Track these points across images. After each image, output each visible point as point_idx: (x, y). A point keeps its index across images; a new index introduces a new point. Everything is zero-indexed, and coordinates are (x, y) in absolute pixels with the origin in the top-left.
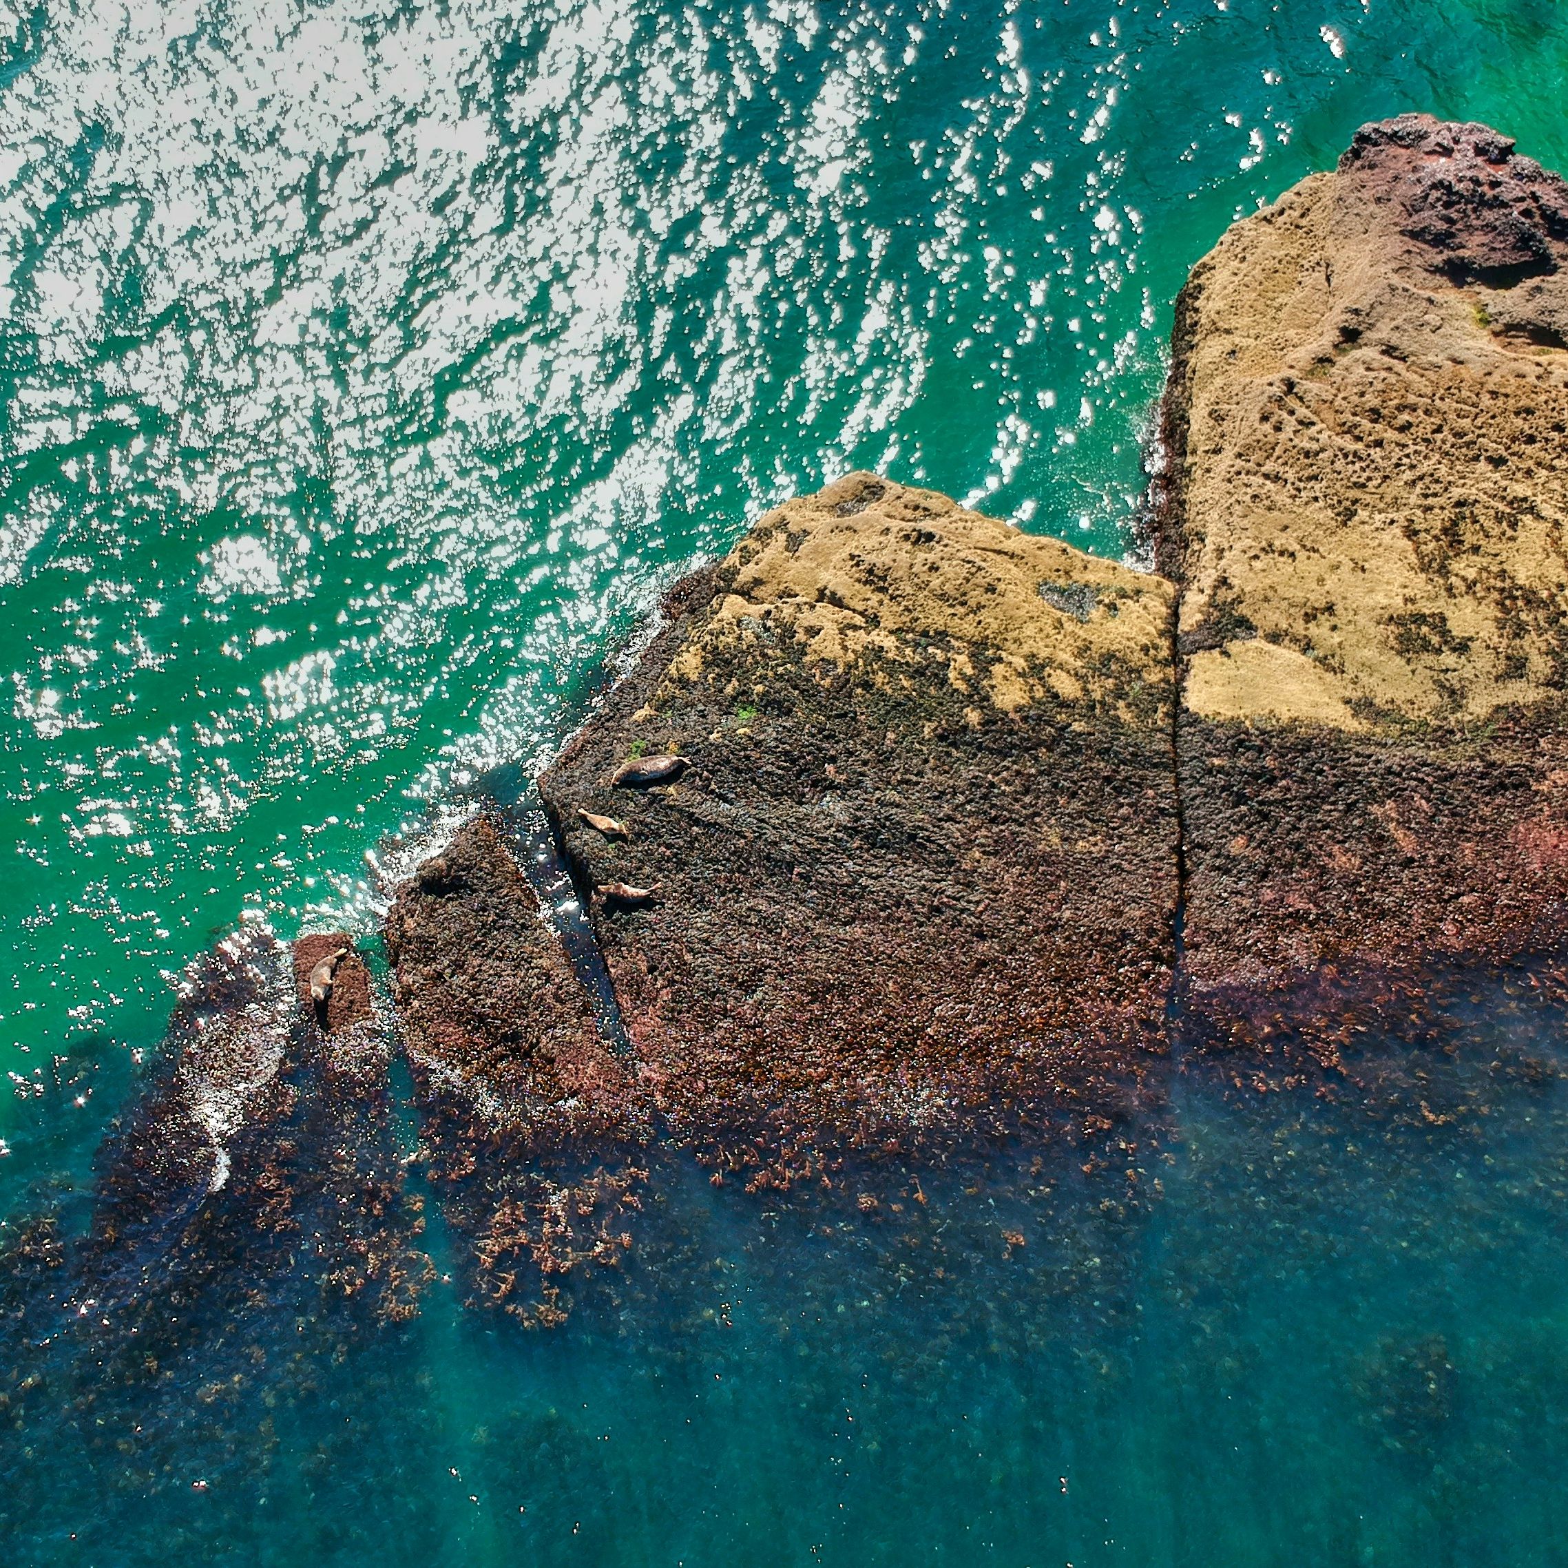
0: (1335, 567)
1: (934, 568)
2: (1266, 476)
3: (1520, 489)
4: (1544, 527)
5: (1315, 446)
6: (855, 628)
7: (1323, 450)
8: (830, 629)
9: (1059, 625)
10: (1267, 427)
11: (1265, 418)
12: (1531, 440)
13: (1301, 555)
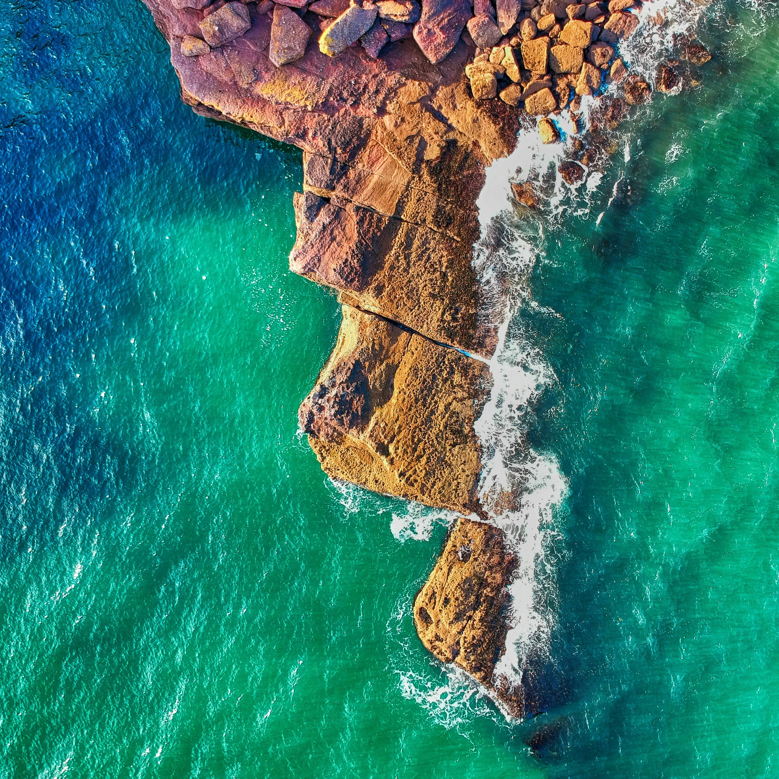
0: (464, 471)
1: (457, 599)
2: (432, 487)
3: (441, 408)
4: (454, 403)
5: (424, 471)
6: (473, 624)
7: (425, 469)
8: (473, 632)
9: (476, 560)
10: (416, 485)
11: (413, 486)
12: (425, 400)
13: (459, 480)
